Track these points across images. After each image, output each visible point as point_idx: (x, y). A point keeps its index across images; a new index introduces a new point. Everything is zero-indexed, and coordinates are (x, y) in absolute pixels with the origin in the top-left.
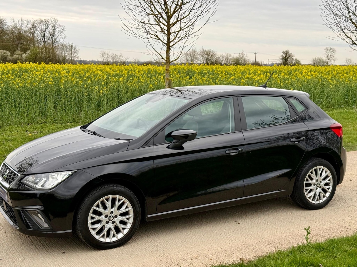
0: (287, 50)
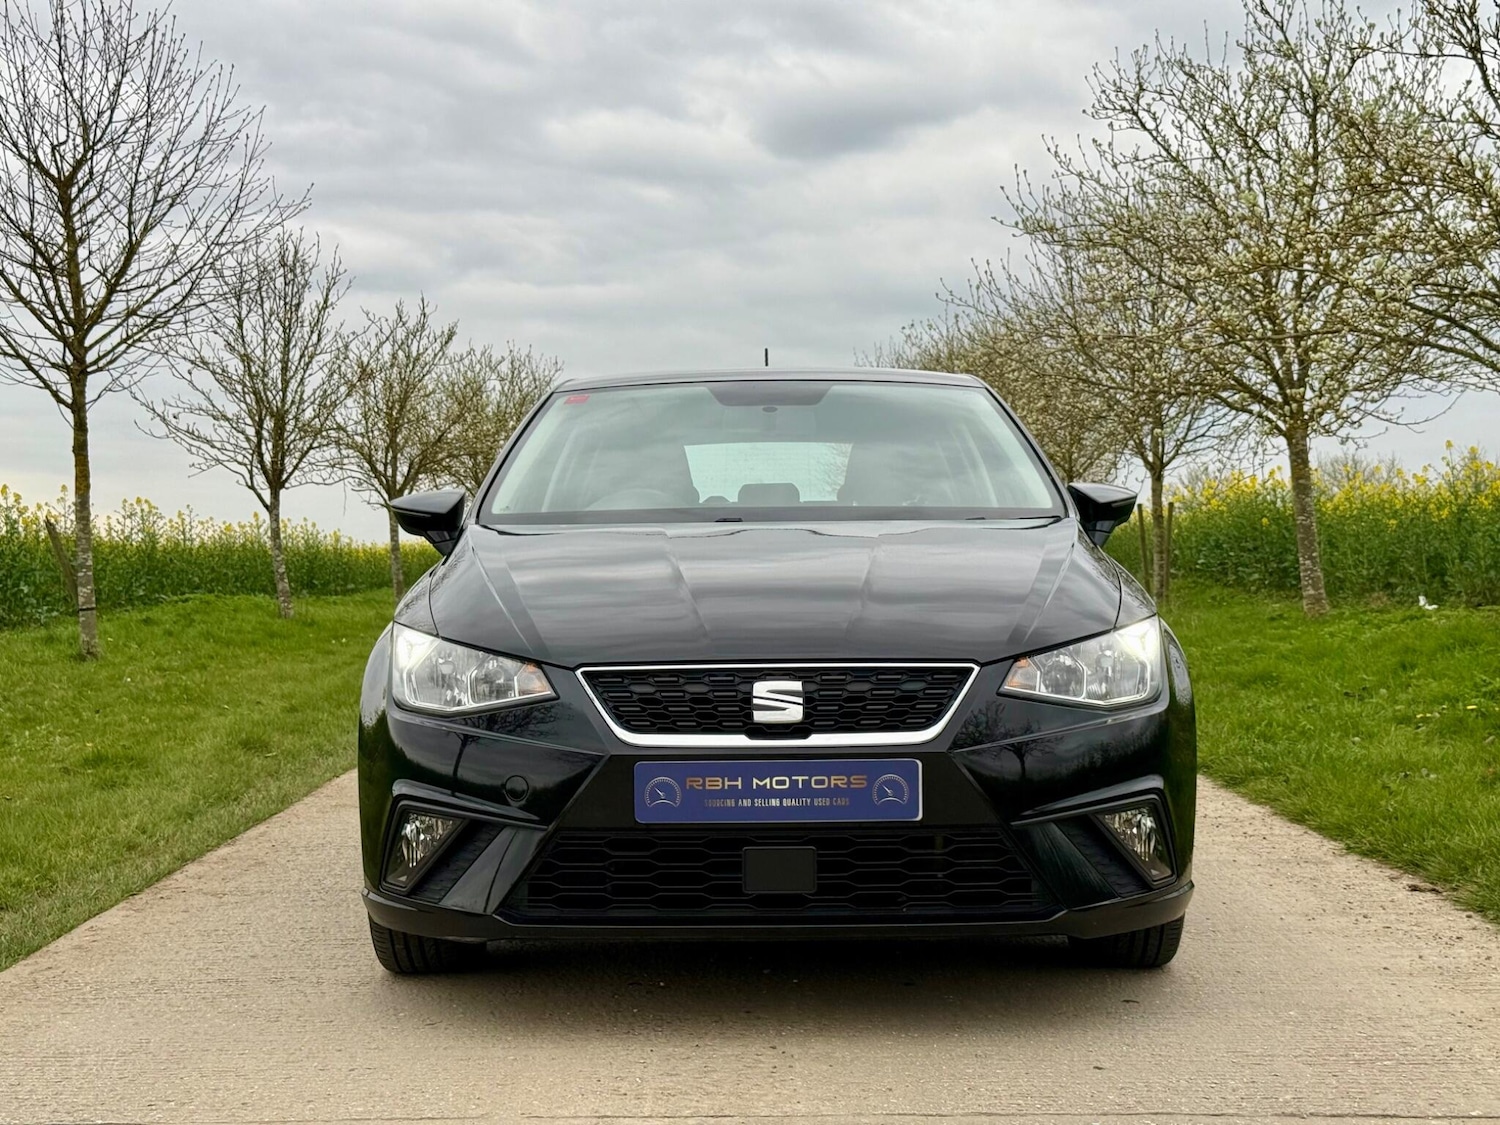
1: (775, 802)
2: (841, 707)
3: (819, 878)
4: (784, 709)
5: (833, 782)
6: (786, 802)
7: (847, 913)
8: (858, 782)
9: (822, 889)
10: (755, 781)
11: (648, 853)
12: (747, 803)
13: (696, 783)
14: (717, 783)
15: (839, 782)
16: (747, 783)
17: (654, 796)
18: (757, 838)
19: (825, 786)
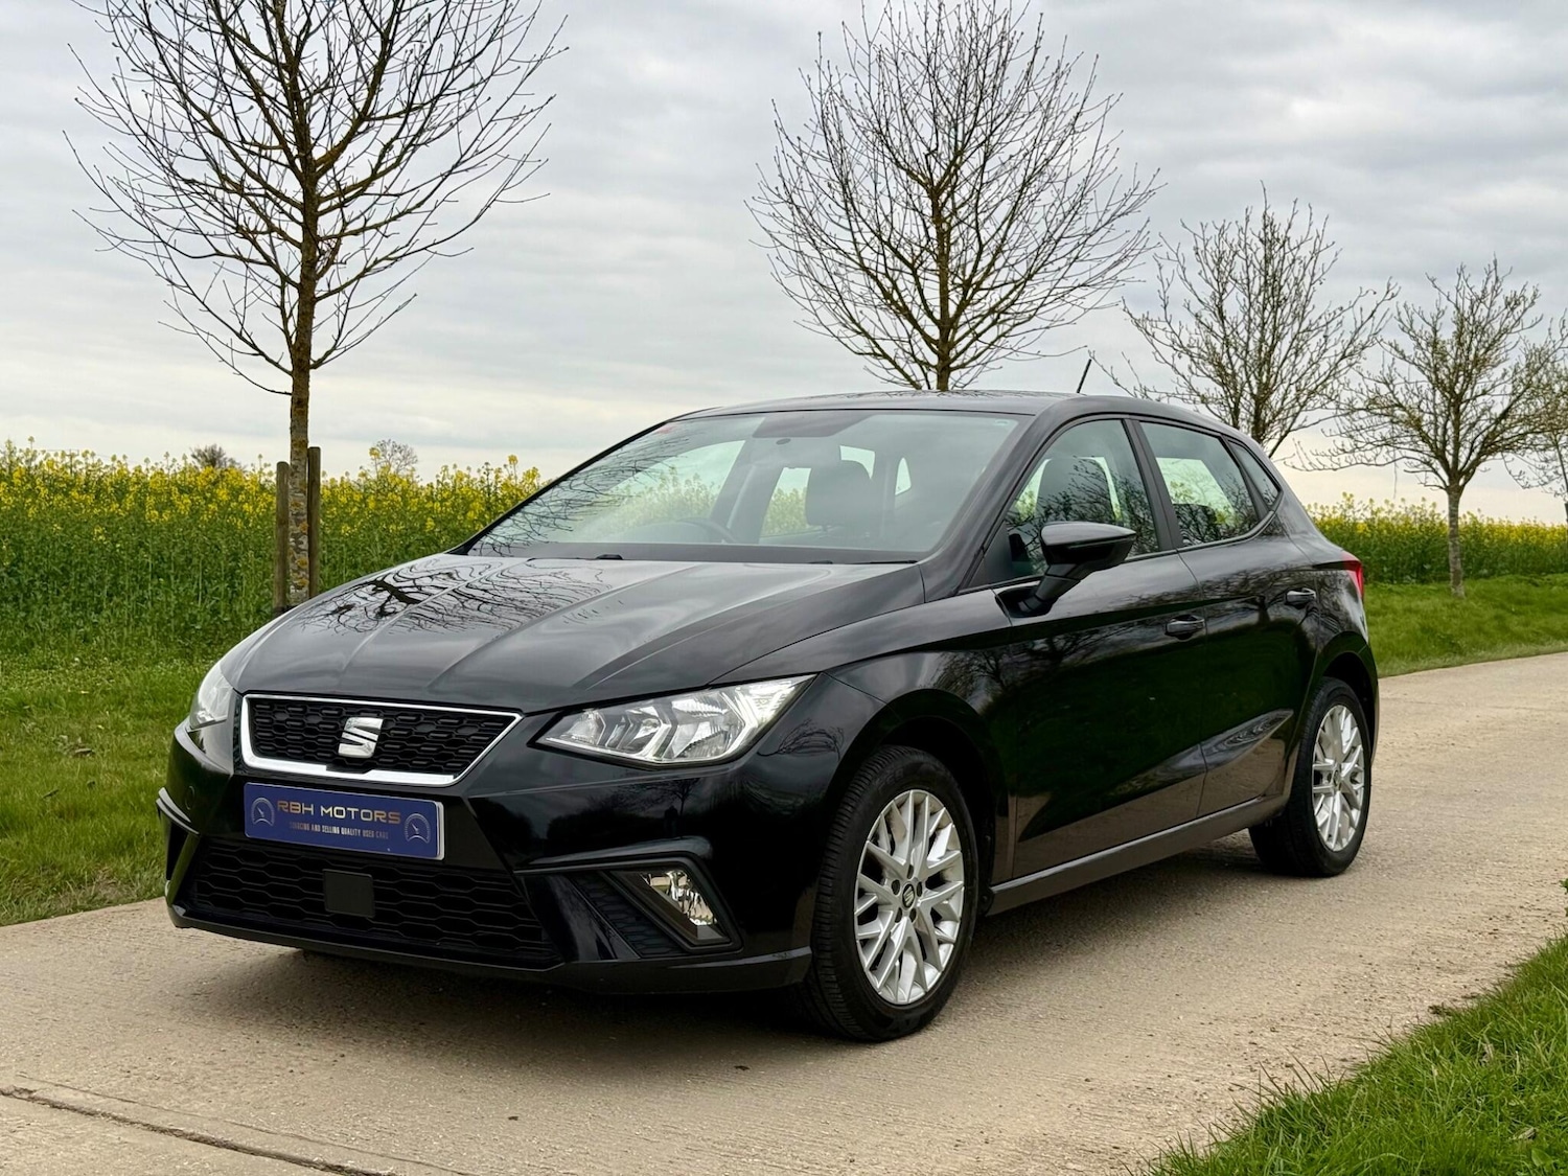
0: (215, 446)
1: (336, 830)
2: (404, 746)
3: (377, 905)
4: (361, 744)
5: (376, 816)
6: (345, 831)
7: (396, 940)
8: (394, 818)
9: (379, 916)
10: (322, 809)
11: (262, 866)
12: (317, 828)
13: (283, 805)
14: (298, 808)
15: (380, 817)
16: (317, 810)
17: (258, 816)
18: (333, 861)
19: (370, 819)
